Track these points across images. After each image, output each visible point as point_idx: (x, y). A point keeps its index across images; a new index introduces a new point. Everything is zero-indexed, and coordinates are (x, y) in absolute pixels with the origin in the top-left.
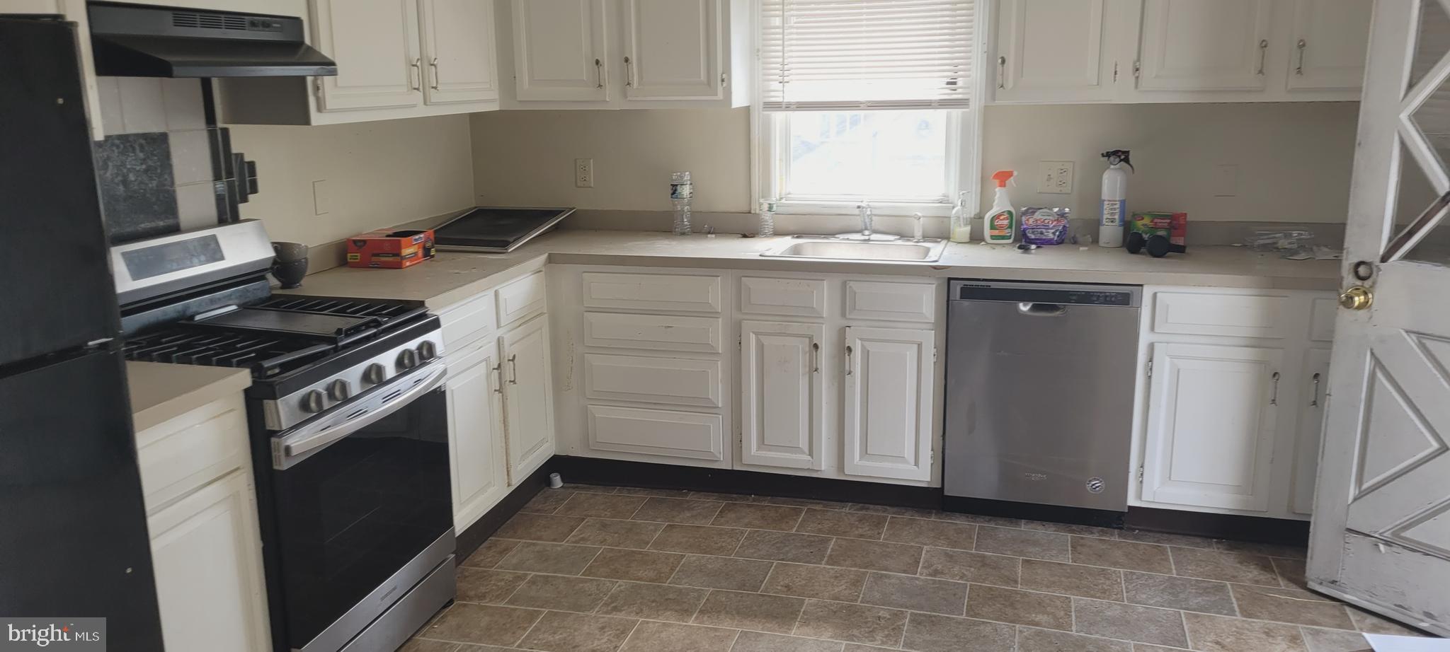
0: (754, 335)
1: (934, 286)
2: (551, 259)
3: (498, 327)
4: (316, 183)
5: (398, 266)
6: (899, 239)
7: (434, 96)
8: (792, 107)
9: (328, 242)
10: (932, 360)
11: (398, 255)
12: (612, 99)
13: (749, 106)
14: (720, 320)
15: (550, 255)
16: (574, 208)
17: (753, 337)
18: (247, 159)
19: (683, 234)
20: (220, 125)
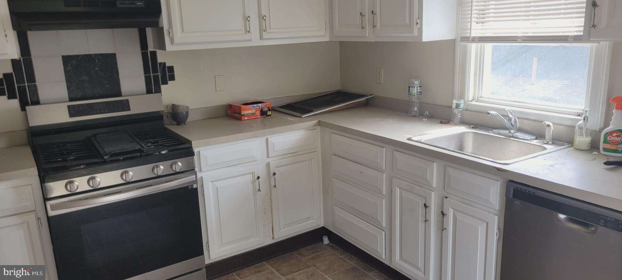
0: (399, 189)
1: (499, 183)
2: (320, 124)
3: (268, 157)
4: (216, 77)
5: (240, 119)
6: (537, 139)
7: (265, 35)
8: (476, 40)
9: (222, 104)
10: (495, 238)
11: (240, 113)
12: (369, 36)
13: (455, 40)
14: (384, 175)
15: (319, 121)
16: (373, 95)
17: (398, 190)
18: (168, 65)
19: (414, 116)
20: (151, 49)
